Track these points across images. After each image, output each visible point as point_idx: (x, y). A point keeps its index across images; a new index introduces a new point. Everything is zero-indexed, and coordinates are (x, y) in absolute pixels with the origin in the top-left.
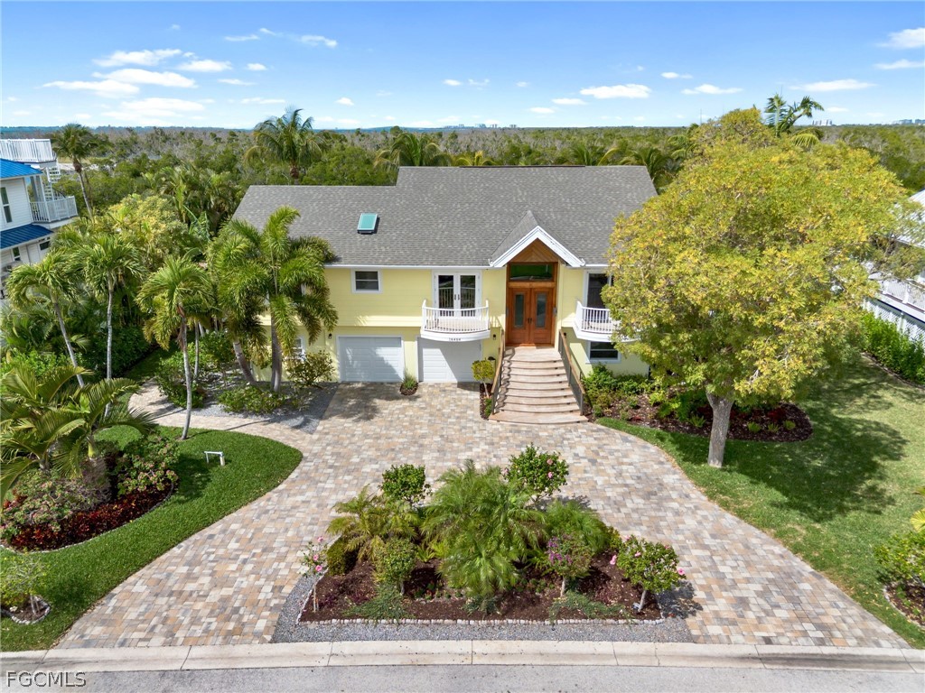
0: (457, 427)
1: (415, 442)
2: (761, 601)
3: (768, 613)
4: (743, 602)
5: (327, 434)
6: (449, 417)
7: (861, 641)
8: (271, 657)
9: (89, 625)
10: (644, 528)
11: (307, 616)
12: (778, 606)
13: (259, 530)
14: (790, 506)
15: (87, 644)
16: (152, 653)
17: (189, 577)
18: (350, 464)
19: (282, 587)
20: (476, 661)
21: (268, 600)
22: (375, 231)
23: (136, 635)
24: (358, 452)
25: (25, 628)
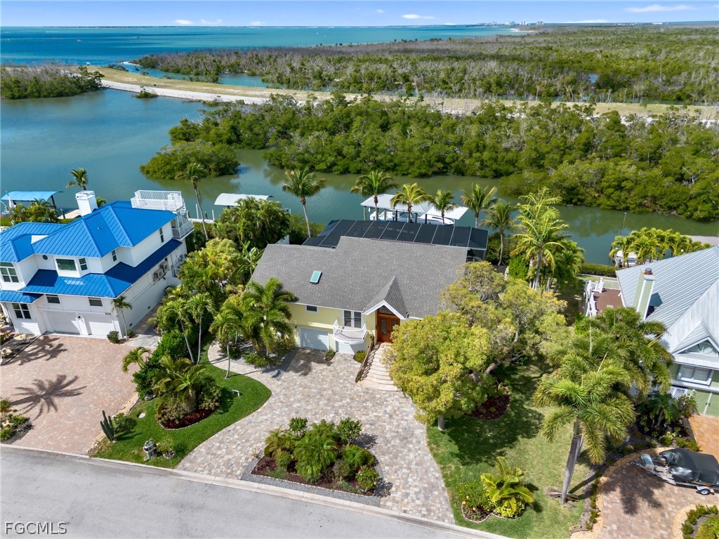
0: (341, 386)
1: (320, 393)
2: (414, 496)
3: (413, 501)
4: (407, 495)
5: (285, 382)
6: (341, 379)
7: (439, 518)
8: (239, 485)
9: (185, 462)
10: (391, 455)
11: (253, 472)
12: (419, 499)
13: (246, 431)
14: (457, 455)
15: (185, 469)
16: (204, 476)
17: (219, 448)
18: (289, 401)
19: (248, 458)
20: (303, 500)
21: (243, 463)
22: (318, 283)
23: (200, 469)
24: (294, 395)
25: (168, 460)
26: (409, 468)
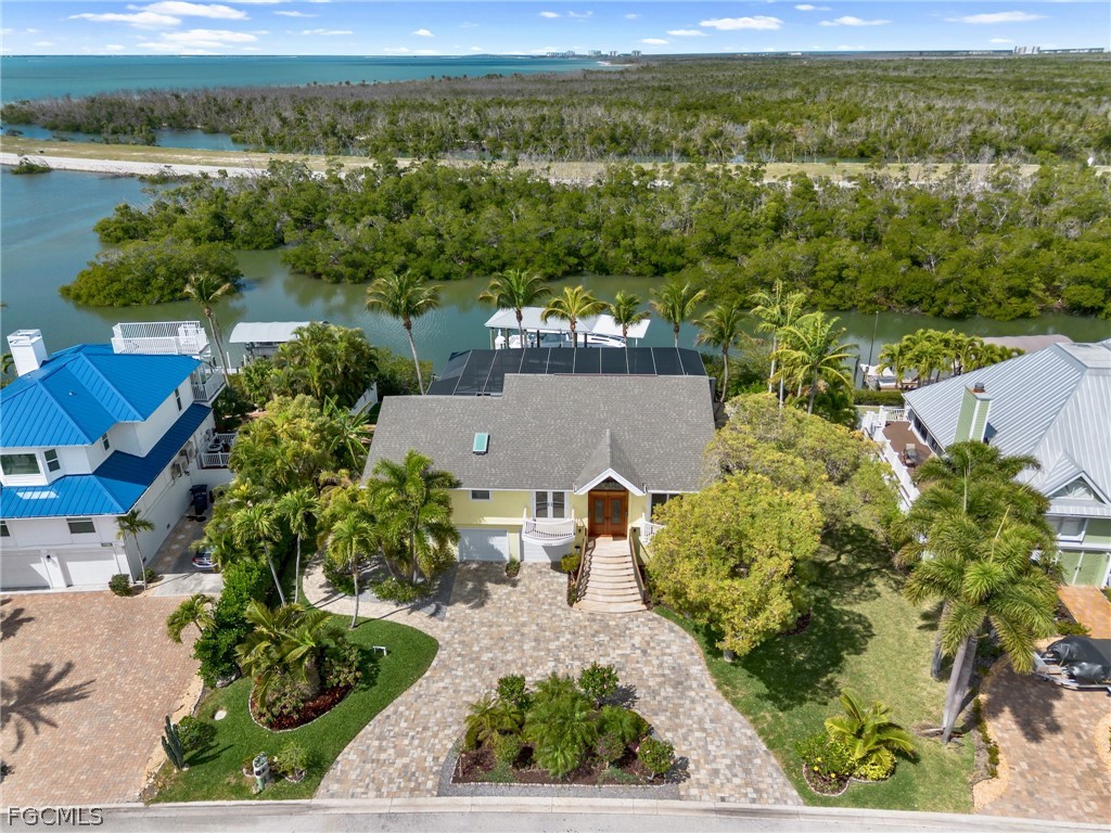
0: (549, 615)
1: (518, 631)
2: (727, 772)
3: (729, 780)
4: (716, 772)
5: (453, 621)
6: (543, 604)
7: (777, 800)
8: (437, 806)
9: (329, 783)
10: (668, 714)
11: (456, 780)
12: (736, 776)
13: (417, 712)
14: (768, 697)
15: (332, 796)
16: (366, 802)
17: (381, 749)
18: (473, 652)
19: (438, 758)
20: (554, 810)
21: (432, 767)
22: (487, 452)
23: (359, 790)
24: (478, 642)
25: (296, 786)
26: (704, 730)
